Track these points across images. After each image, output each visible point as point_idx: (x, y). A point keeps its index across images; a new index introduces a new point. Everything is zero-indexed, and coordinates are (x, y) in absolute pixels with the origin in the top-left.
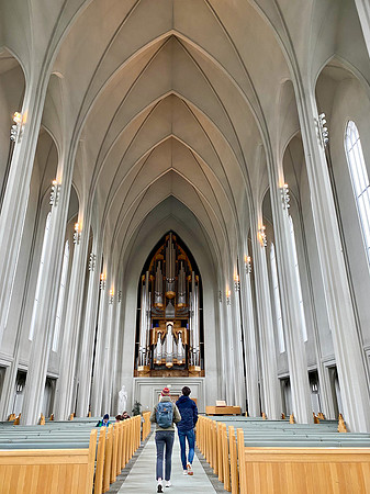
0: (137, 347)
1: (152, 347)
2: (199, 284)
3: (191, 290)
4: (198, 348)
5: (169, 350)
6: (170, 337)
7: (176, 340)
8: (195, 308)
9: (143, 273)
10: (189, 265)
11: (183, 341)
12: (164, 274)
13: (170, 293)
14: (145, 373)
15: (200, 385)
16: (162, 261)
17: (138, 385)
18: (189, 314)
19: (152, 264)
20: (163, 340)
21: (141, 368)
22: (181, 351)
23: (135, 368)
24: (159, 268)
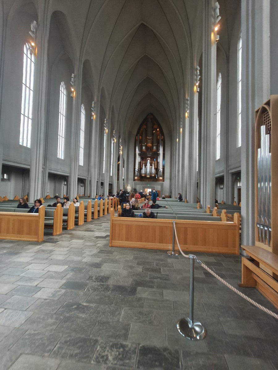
0: (135, 169)
1: (140, 169)
2: (164, 140)
4: (162, 170)
5: (148, 171)
6: (148, 164)
8: (161, 152)
9: (137, 135)
12: (146, 136)
13: (150, 145)
14: (138, 180)
15: (162, 186)
16: (145, 129)
17: (135, 184)
18: (158, 155)
19: (140, 132)
21: (136, 178)
22: (153, 171)
23: (134, 178)
24: (144, 133)
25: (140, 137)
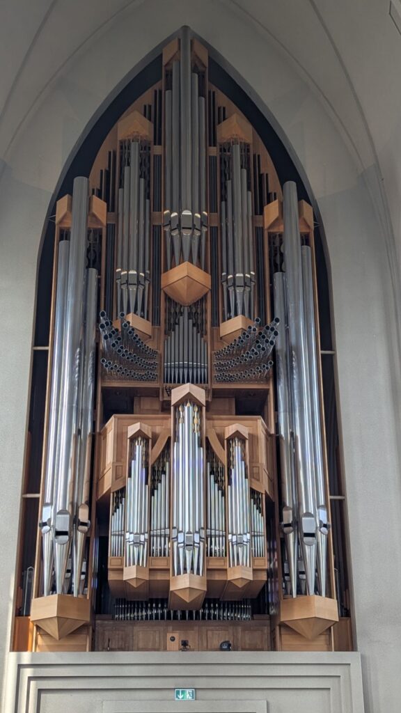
1: (101, 506)
2: (316, 240)
3: (277, 264)
4: (323, 516)
7: (217, 472)
9: (65, 188)
10: (268, 167)
11: (250, 474)
12: (154, 197)
14: (66, 632)
16: (145, 148)
19: (100, 163)
20: (156, 472)
21: (45, 608)
23: (22, 610)
24: (132, 173)
25: (99, 206)
